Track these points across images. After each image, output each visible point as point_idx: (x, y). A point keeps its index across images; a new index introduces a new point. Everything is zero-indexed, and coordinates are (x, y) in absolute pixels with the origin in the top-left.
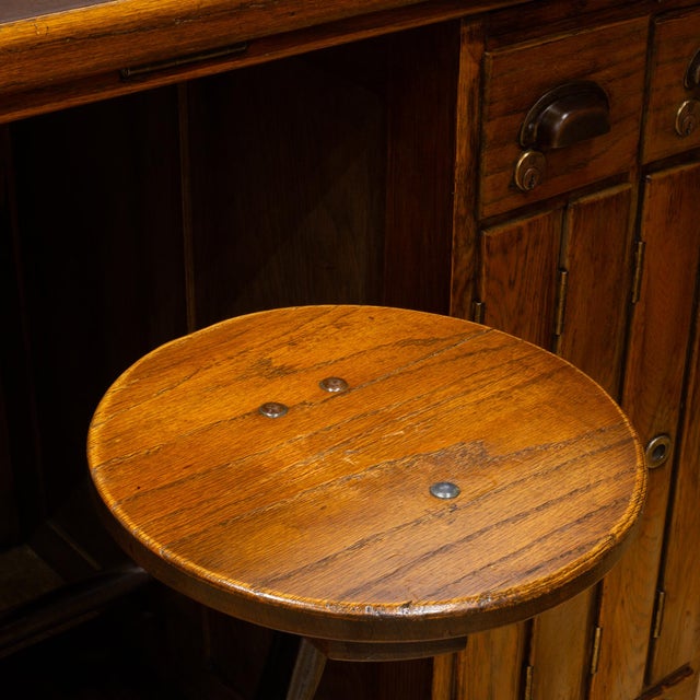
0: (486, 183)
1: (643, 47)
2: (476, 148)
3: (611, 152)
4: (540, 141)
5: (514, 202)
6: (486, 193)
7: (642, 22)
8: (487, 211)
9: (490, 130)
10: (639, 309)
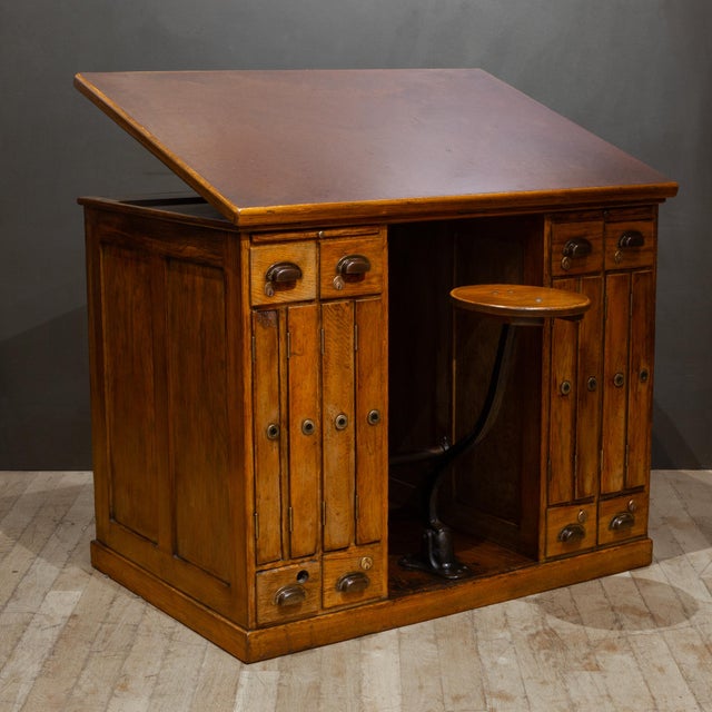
0: (554, 265)
1: (601, 231)
2: (550, 253)
3: (593, 263)
4: (569, 254)
5: (562, 273)
6: (554, 268)
7: (601, 223)
8: (554, 274)
9: (554, 247)
10: (607, 322)
